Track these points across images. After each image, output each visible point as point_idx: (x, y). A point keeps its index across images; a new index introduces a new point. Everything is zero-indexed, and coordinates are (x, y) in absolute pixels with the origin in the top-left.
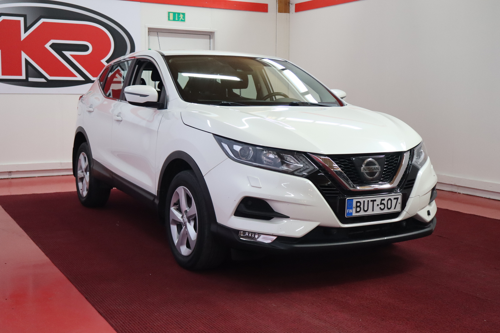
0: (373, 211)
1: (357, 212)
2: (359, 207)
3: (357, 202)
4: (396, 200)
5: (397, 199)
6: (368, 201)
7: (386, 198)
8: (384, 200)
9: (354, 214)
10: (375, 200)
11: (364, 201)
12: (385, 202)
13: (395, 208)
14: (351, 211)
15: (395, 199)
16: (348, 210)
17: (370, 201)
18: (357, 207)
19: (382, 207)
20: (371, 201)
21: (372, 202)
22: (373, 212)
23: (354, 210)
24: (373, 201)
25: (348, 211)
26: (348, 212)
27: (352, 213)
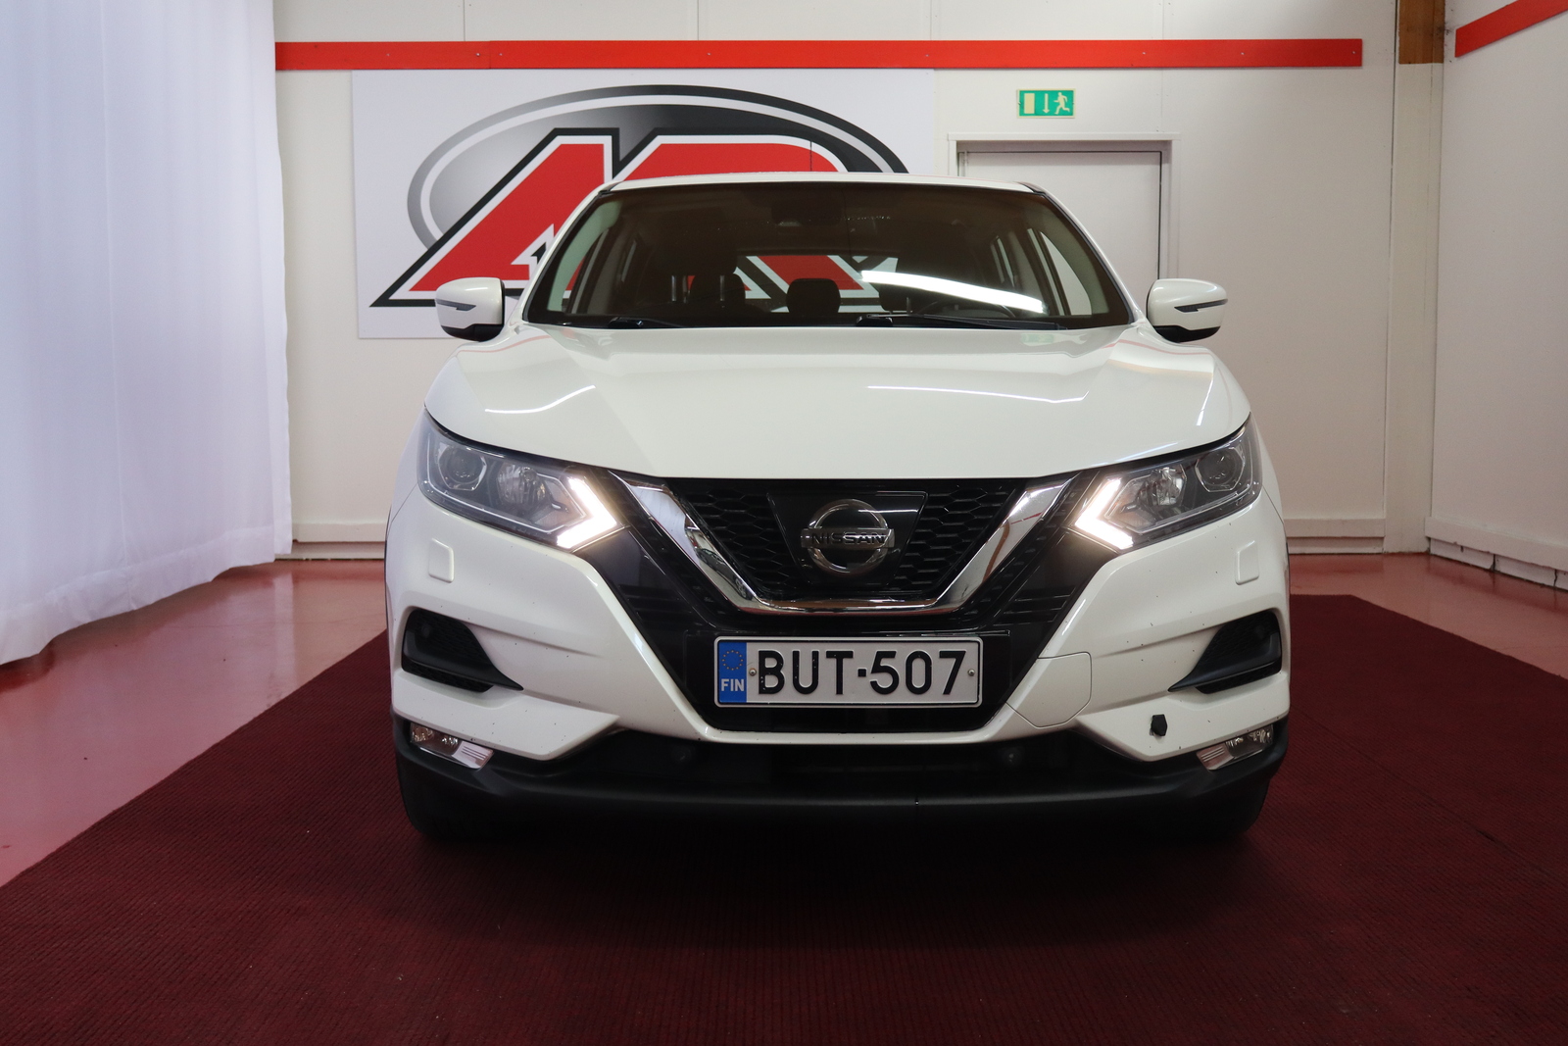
0: (839, 691)
1: (763, 690)
2: (776, 672)
3: (763, 655)
4: (953, 661)
5: (959, 656)
6: (815, 655)
7: (903, 651)
8: (891, 655)
9: (754, 697)
10: (849, 655)
11: (796, 655)
12: (898, 665)
13: (947, 691)
14: (737, 685)
15: (944, 655)
16: (723, 680)
17: (822, 657)
18: (764, 672)
19: (885, 681)
20: (830, 655)
21: (833, 662)
22: (839, 696)
23: (753, 683)
24: (840, 657)
25: (723, 685)
26: (728, 688)
27: (743, 694)
